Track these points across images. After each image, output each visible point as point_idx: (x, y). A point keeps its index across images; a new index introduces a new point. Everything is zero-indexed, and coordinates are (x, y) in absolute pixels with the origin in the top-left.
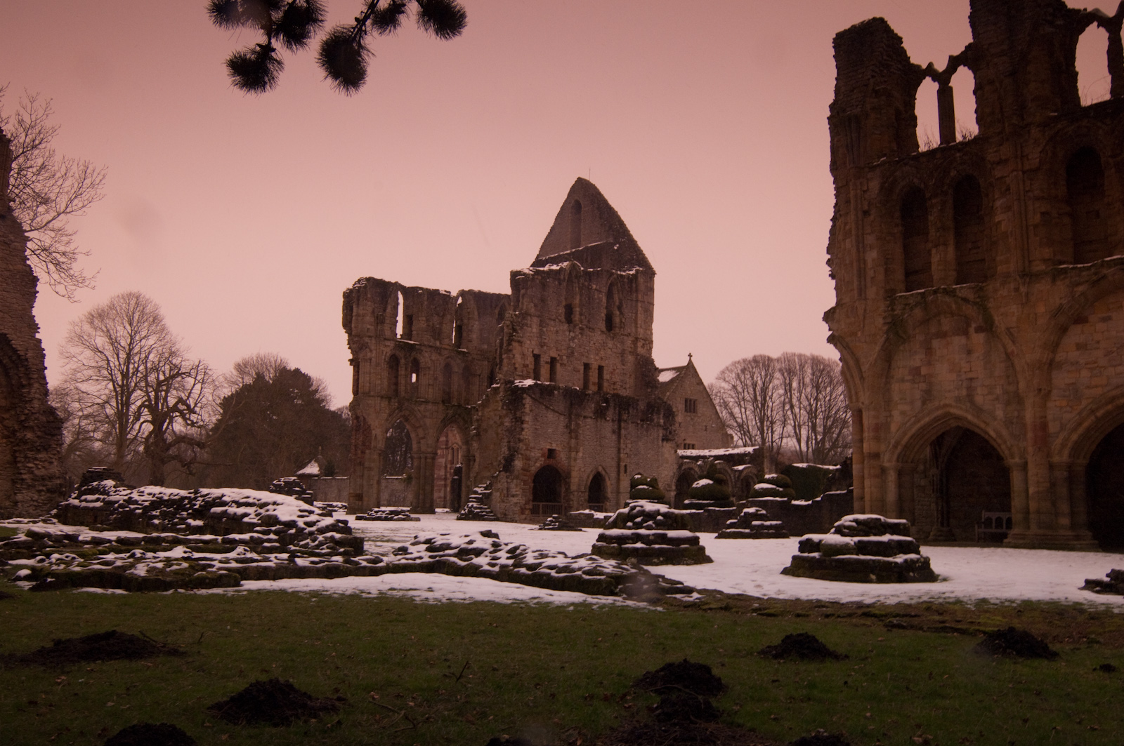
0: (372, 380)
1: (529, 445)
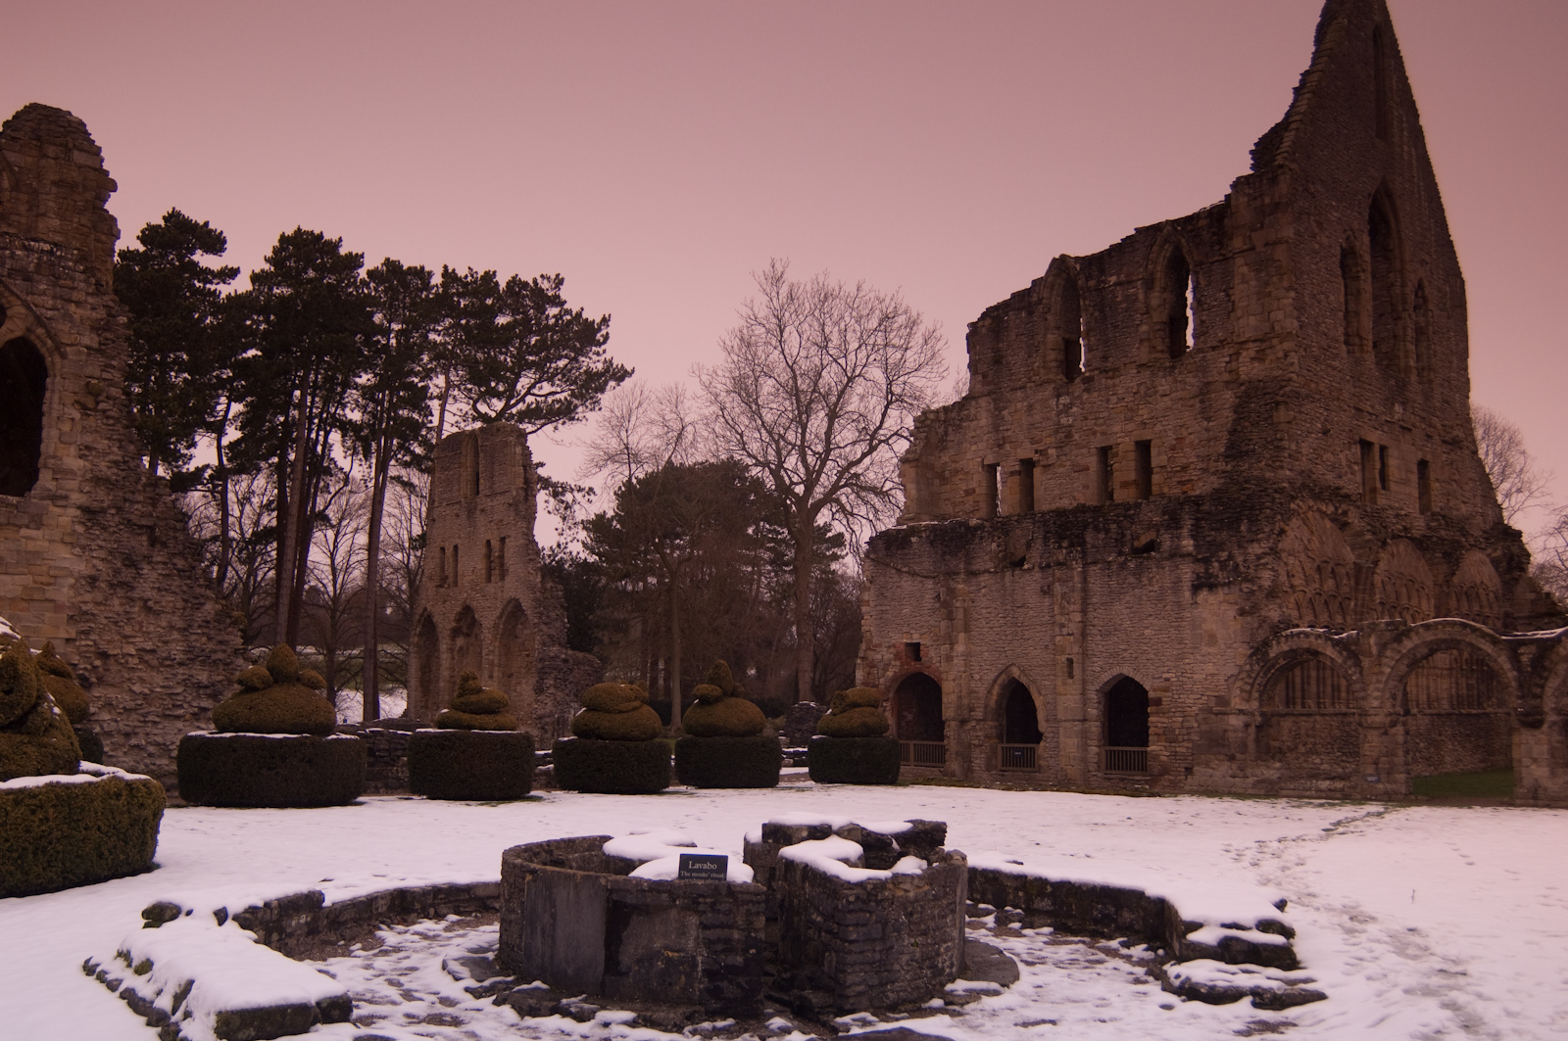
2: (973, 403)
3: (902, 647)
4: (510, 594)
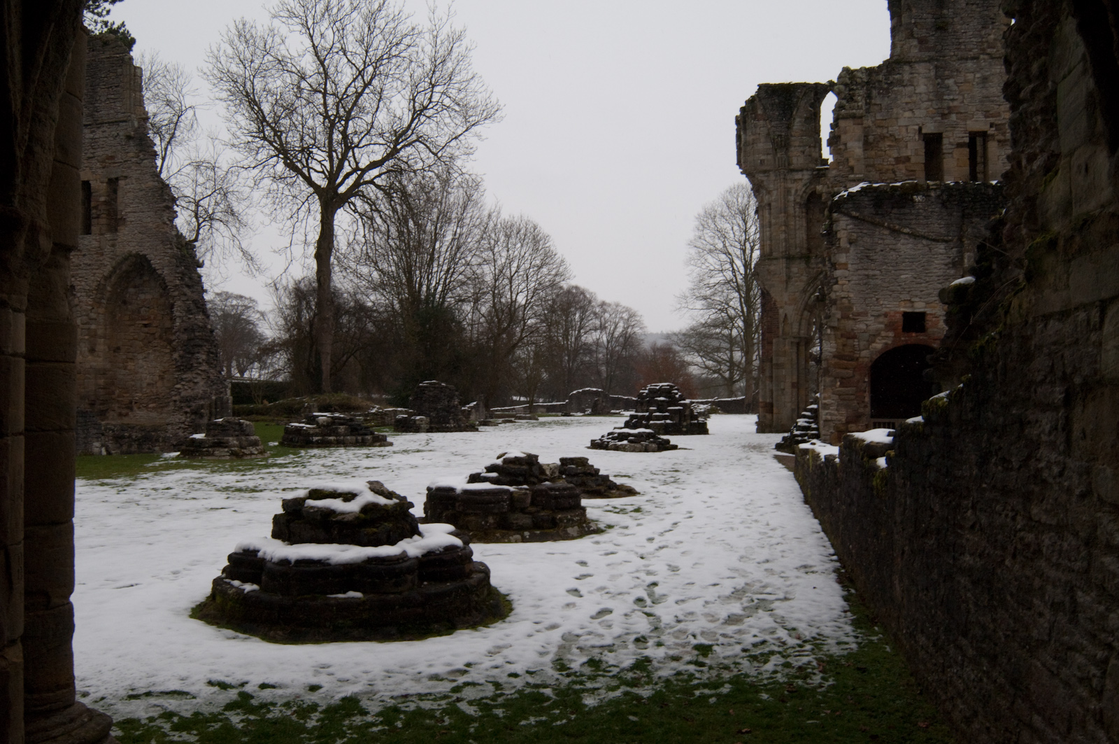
0: (774, 234)
1: (850, 308)
2: (907, 68)
3: (899, 317)
4: (128, 249)
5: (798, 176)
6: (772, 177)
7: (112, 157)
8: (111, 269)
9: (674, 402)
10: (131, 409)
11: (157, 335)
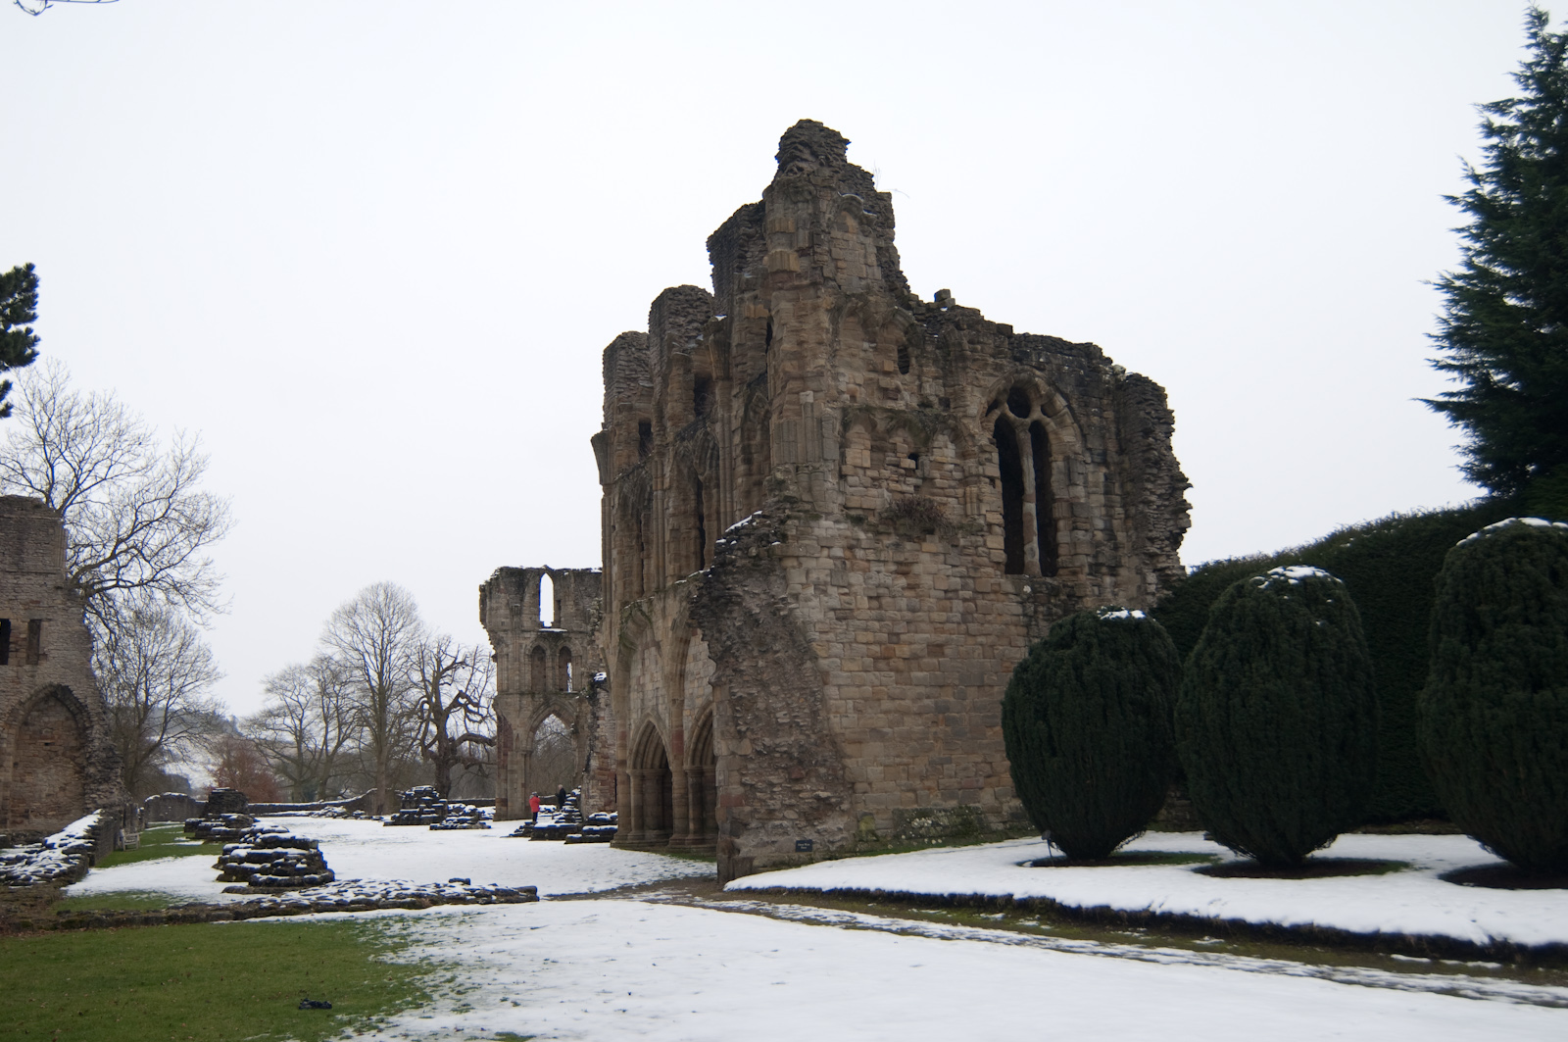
0: (510, 676)
4: (48, 681)
5: (527, 635)
6: (510, 635)
7: (38, 602)
8: (29, 696)
9: (436, 800)
10: (27, 817)
11: (60, 753)
